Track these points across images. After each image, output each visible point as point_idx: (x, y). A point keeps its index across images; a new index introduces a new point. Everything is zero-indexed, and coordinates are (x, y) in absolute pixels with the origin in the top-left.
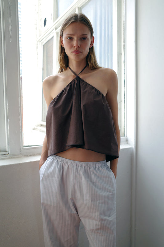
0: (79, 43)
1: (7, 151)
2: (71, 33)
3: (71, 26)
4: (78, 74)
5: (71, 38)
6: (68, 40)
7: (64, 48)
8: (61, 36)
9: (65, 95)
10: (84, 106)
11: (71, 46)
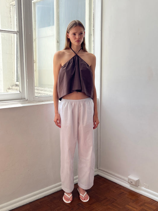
0: (79, 36)
1: (26, 99)
2: (75, 32)
3: (74, 28)
4: (77, 53)
5: (74, 34)
6: (73, 35)
7: (69, 39)
8: (68, 32)
9: (72, 63)
10: (81, 71)
11: (75, 38)
